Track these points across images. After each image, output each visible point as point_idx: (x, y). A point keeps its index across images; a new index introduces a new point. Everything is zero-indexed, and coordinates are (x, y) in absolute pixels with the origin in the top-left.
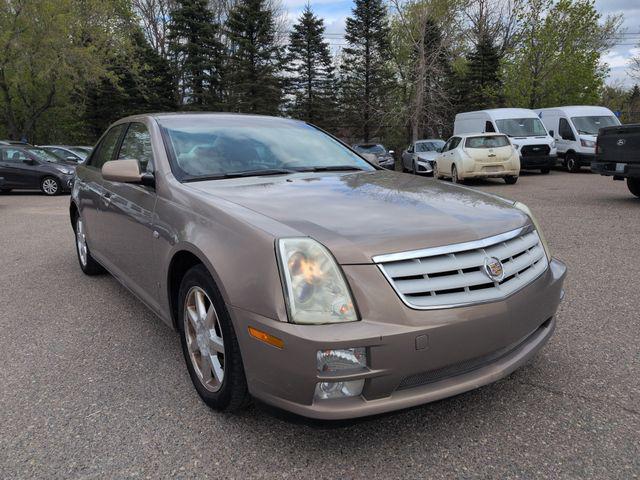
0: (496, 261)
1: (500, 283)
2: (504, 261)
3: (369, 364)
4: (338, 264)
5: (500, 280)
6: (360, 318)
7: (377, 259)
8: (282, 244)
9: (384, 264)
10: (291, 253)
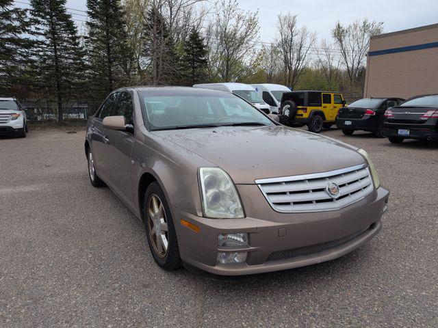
0: (335, 186)
1: (337, 199)
2: (341, 186)
3: (250, 244)
4: (234, 184)
5: (336, 197)
6: (245, 217)
7: (257, 182)
8: (202, 170)
9: (262, 184)
10: (206, 177)
